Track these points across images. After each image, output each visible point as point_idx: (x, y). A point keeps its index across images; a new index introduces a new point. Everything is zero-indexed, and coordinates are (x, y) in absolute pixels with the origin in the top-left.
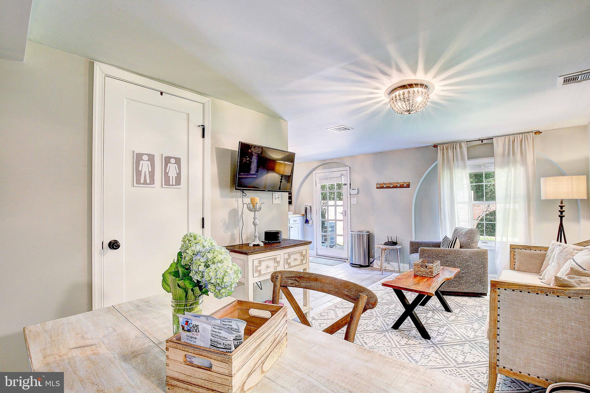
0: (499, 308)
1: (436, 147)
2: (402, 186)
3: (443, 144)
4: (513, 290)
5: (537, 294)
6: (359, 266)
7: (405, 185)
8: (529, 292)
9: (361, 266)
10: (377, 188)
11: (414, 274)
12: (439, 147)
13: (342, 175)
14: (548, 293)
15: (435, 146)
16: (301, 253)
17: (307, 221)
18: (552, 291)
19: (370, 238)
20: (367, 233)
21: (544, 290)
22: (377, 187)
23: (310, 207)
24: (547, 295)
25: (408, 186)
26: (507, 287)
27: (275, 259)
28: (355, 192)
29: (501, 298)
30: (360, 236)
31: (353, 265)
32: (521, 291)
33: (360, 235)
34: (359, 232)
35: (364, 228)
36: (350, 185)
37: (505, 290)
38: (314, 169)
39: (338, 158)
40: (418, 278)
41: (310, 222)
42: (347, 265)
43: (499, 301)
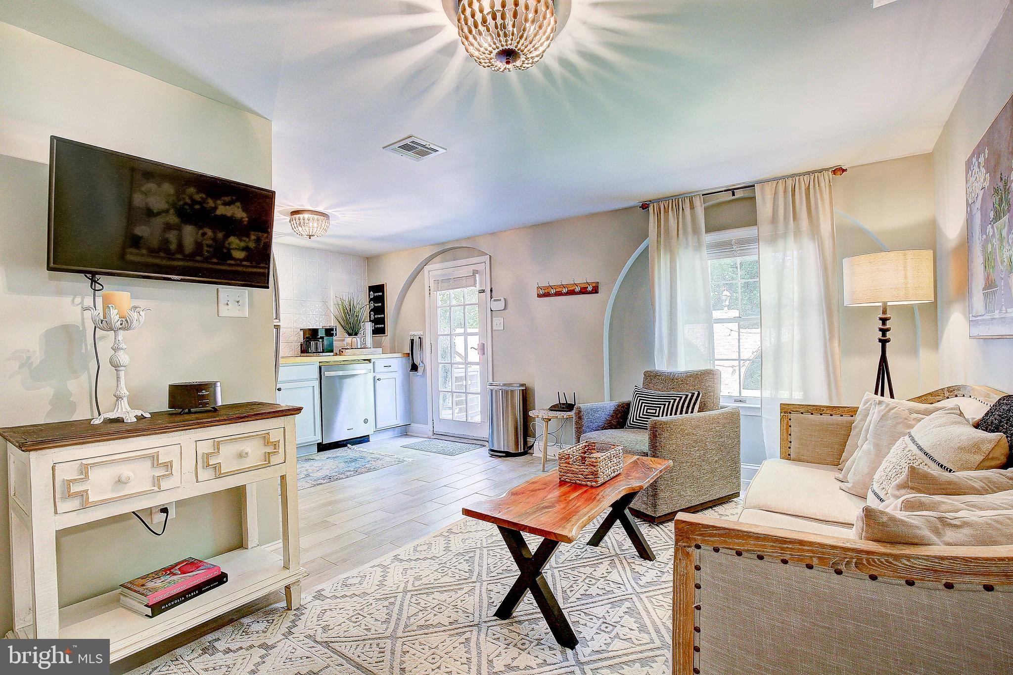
0: (698, 608)
1: (646, 208)
2: (584, 291)
3: (659, 200)
4: (739, 554)
5: (810, 567)
6: (504, 455)
7: (590, 289)
8: (785, 562)
9: (508, 455)
10: (539, 296)
11: (560, 479)
12: (651, 208)
13: (475, 272)
14: (842, 567)
15: (645, 206)
16: (265, 439)
17: (414, 368)
18: (854, 561)
19: (526, 397)
20: (521, 388)
21: (829, 554)
22: (538, 294)
23: (420, 338)
24: (839, 572)
25: (595, 290)
26: (721, 543)
27: (154, 459)
28: (500, 305)
29: (704, 577)
30: (507, 394)
31: (495, 453)
32: (761, 558)
33: (507, 392)
34: (505, 385)
35: (514, 377)
36: (491, 291)
37: (716, 550)
38: (427, 262)
39: (468, 239)
40: (565, 488)
41: (420, 369)
42: (485, 452)
43: (698, 587)
